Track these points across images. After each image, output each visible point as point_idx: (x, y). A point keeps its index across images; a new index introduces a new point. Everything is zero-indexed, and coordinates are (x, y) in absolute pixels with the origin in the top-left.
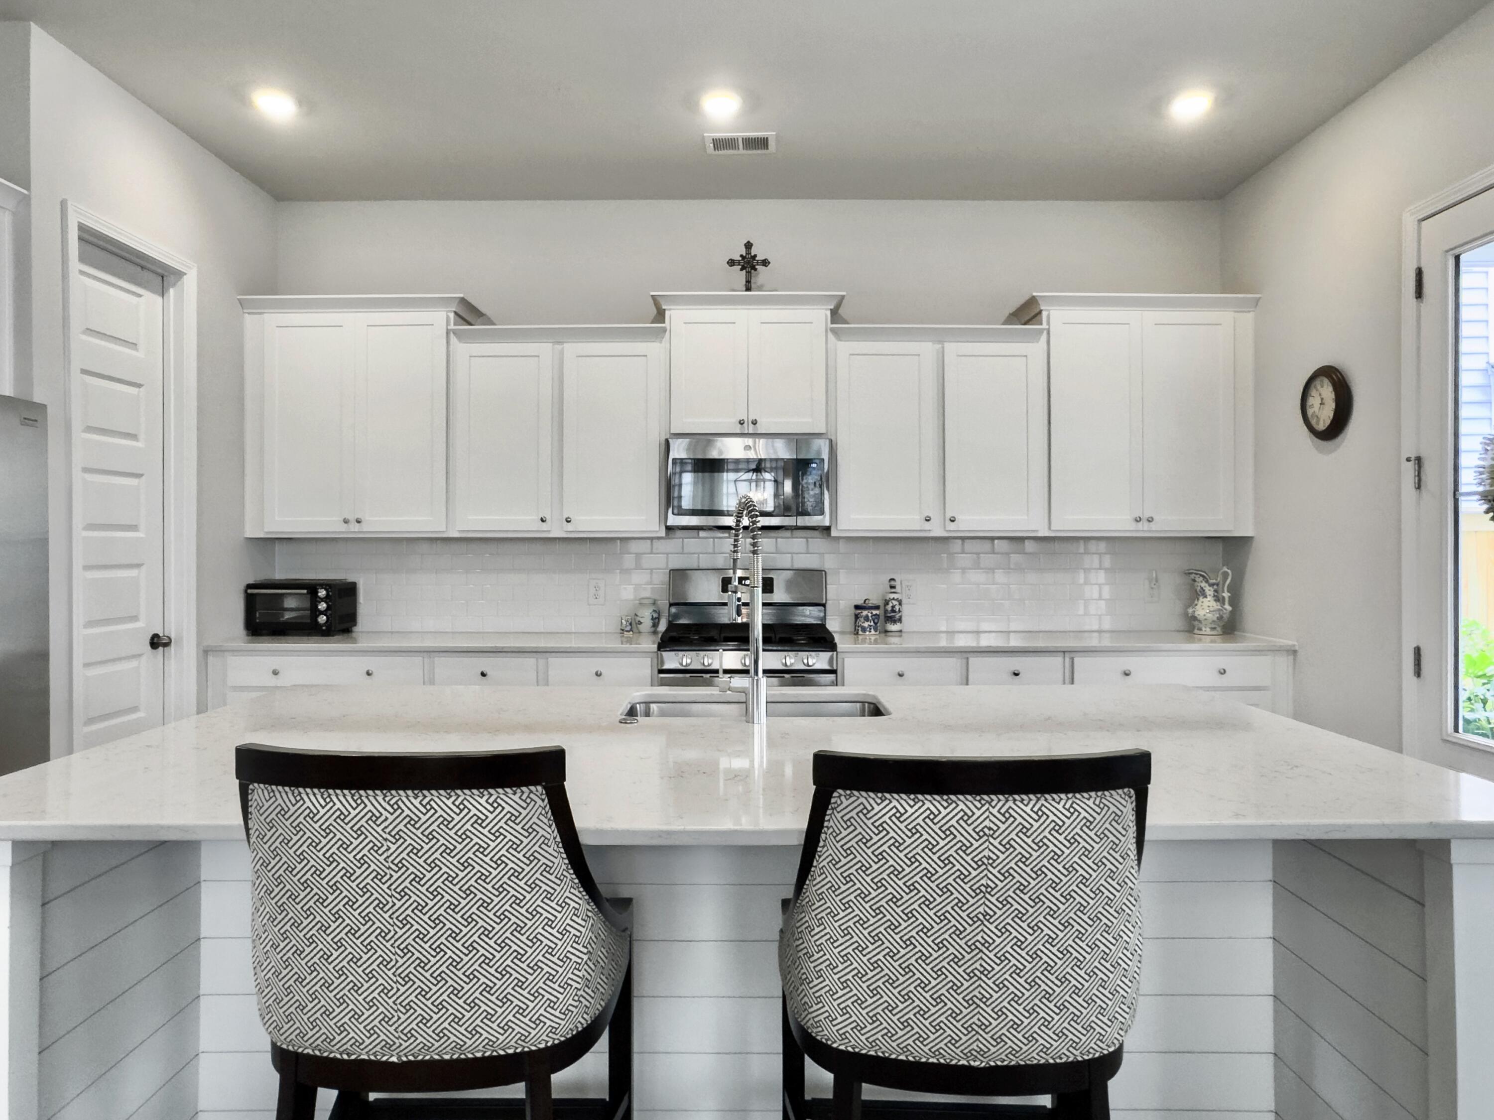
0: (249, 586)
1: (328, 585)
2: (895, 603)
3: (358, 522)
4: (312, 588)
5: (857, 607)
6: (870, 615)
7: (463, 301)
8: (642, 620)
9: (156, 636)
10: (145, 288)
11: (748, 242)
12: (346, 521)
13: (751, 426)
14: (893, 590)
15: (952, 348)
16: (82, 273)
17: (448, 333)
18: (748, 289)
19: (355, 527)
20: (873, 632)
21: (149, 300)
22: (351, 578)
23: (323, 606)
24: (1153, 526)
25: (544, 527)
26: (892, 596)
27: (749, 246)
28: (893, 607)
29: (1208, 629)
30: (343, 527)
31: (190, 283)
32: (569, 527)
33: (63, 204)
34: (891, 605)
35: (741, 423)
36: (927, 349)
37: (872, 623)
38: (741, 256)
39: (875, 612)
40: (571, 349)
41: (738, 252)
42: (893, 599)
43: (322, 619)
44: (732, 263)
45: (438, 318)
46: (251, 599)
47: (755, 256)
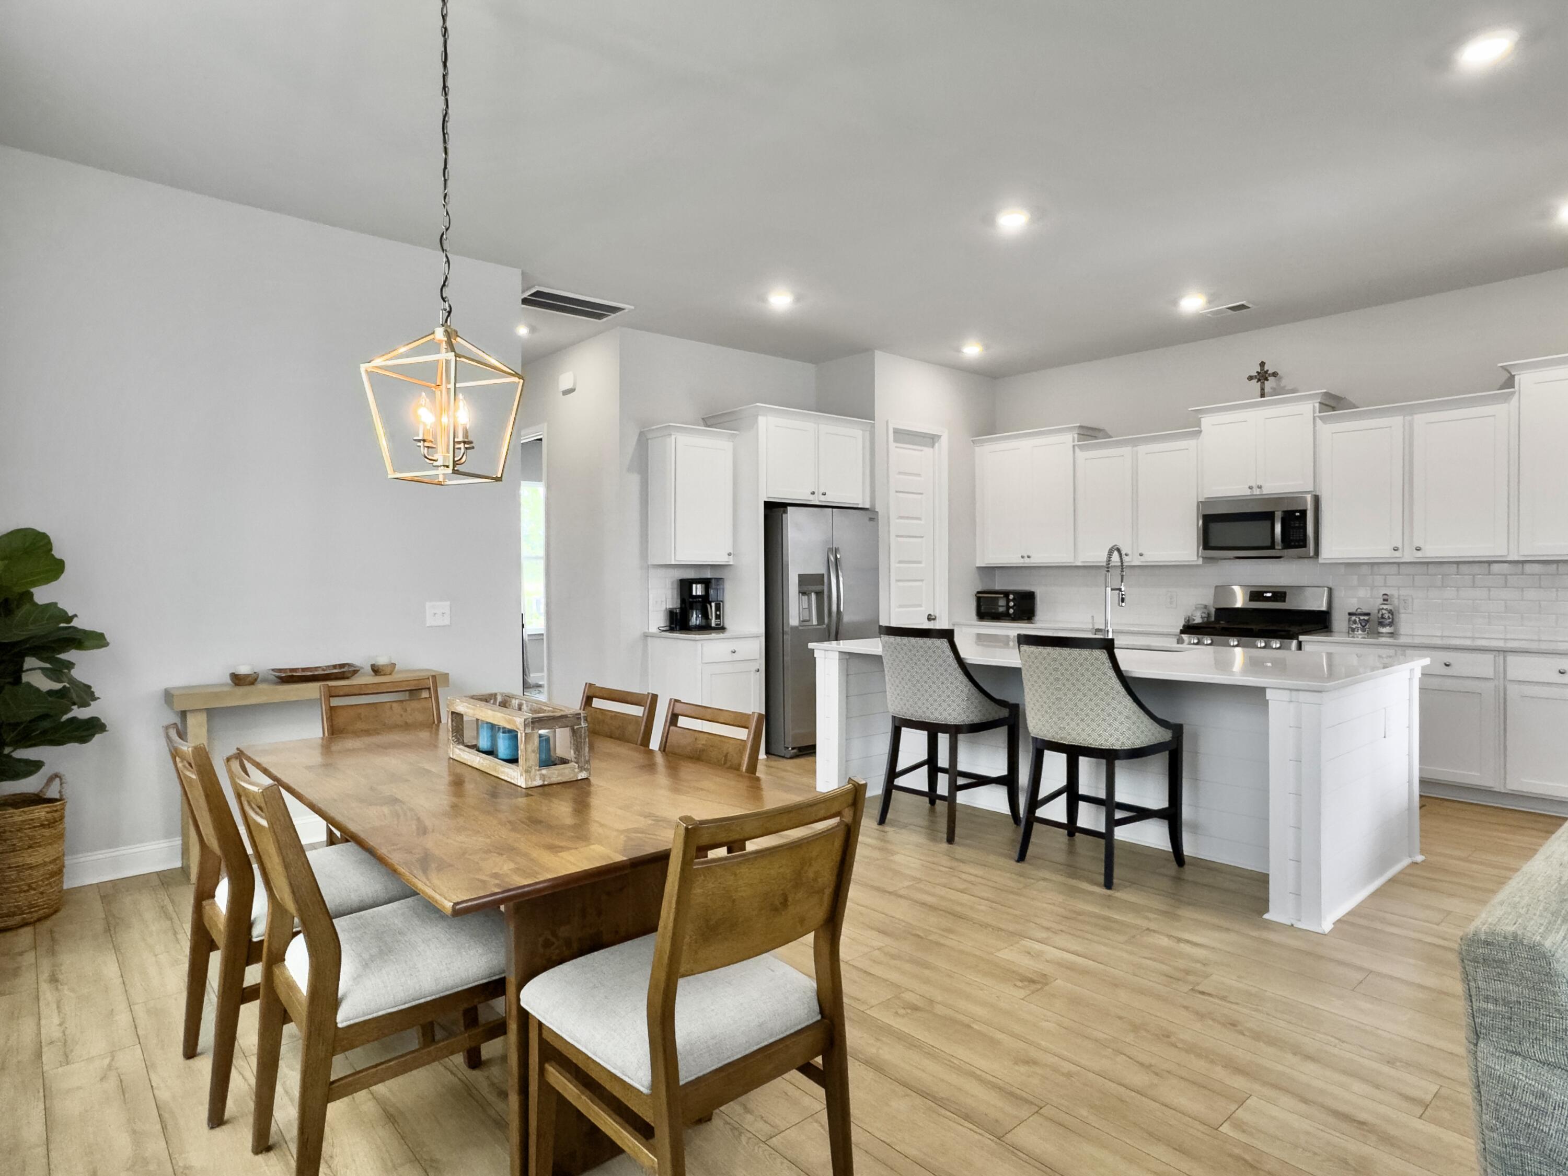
0: (978, 593)
1: (1016, 593)
2: (1384, 612)
3: (1029, 557)
4: (1006, 594)
5: (1350, 614)
6: (1357, 620)
7: (1081, 427)
8: (1195, 616)
9: (930, 615)
10: (924, 446)
11: (1262, 362)
12: (1023, 557)
13: (1258, 490)
14: (1385, 602)
15: (1420, 419)
16: (896, 447)
17: (1074, 446)
18: (1263, 395)
19: (1027, 560)
20: (1360, 632)
21: (928, 451)
22: (1032, 590)
23: (1012, 604)
25: (1128, 559)
26: (1385, 607)
27: (1262, 364)
28: (1382, 615)
30: (1022, 561)
31: (944, 441)
32: (1142, 558)
33: (887, 422)
34: (1381, 613)
35: (1251, 488)
36: (1397, 421)
37: (1359, 626)
38: (1257, 372)
39: (1362, 618)
40: (1143, 449)
41: (1255, 370)
42: (1383, 609)
43: (1011, 611)
44: (1251, 378)
45: (1069, 438)
46: (979, 600)
47: (1268, 371)
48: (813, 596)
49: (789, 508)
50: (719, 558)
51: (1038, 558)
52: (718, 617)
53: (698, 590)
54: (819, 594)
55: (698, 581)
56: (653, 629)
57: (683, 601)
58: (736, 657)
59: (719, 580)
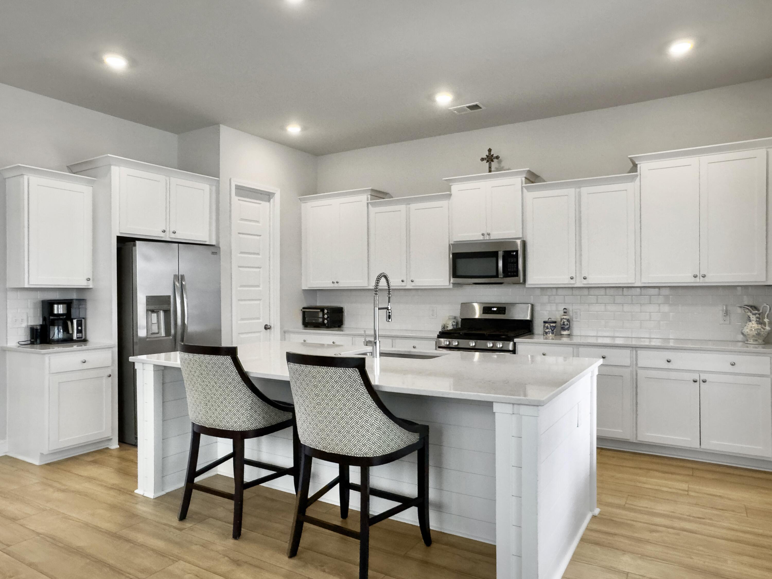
0: (304, 308)
1: (329, 308)
2: (564, 320)
3: (337, 283)
4: (322, 309)
5: (545, 322)
6: (549, 326)
7: (372, 190)
8: (448, 325)
9: (266, 325)
10: (262, 201)
11: (490, 149)
12: (333, 283)
13: (488, 236)
14: (565, 314)
15: (585, 190)
16: (239, 200)
17: (368, 204)
18: (490, 171)
19: (336, 285)
20: (551, 334)
21: (265, 204)
22: (341, 306)
23: (326, 316)
24: (706, 279)
25: (403, 284)
26: (565, 317)
27: (490, 150)
28: (564, 322)
29: (752, 341)
30: (332, 285)
31: (277, 197)
32: (413, 284)
33: (230, 180)
34: (562, 321)
35: (483, 235)
36: (571, 191)
37: (550, 330)
38: (487, 156)
39: (552, 325)
40: (413, 206)
41: (485, 154)
42: (564, 319)
43: (326, 321)
44: (482, 159)
45: (364, 198)
46: (304, 313)
47: (493, 155)
48: (162, 314)
49: (138, 243)
50: (81, 283)
51: (345, 283)
52: (79, 331)
53: (59, 309)
54: (167, 312)
55: (59, 302)
56: (12, 343)
57: (44, 319)
58: (85, 366)
59: (82, 301)
